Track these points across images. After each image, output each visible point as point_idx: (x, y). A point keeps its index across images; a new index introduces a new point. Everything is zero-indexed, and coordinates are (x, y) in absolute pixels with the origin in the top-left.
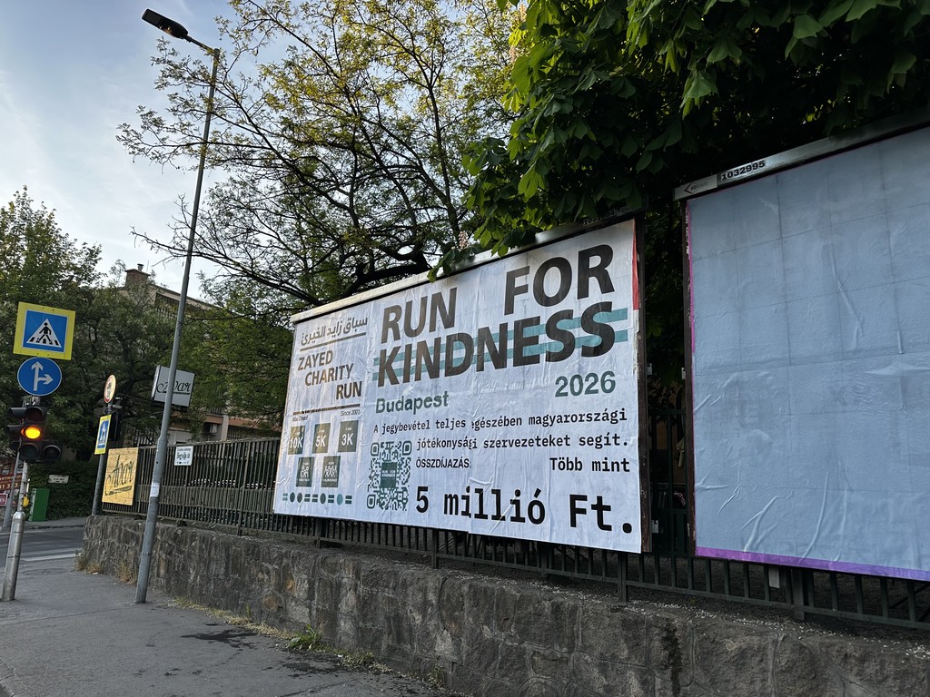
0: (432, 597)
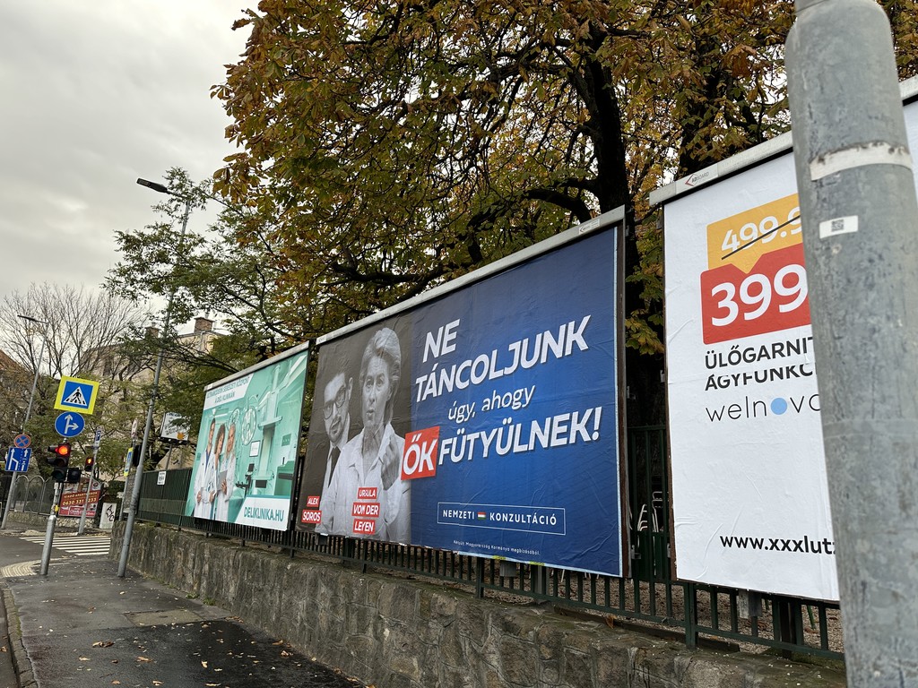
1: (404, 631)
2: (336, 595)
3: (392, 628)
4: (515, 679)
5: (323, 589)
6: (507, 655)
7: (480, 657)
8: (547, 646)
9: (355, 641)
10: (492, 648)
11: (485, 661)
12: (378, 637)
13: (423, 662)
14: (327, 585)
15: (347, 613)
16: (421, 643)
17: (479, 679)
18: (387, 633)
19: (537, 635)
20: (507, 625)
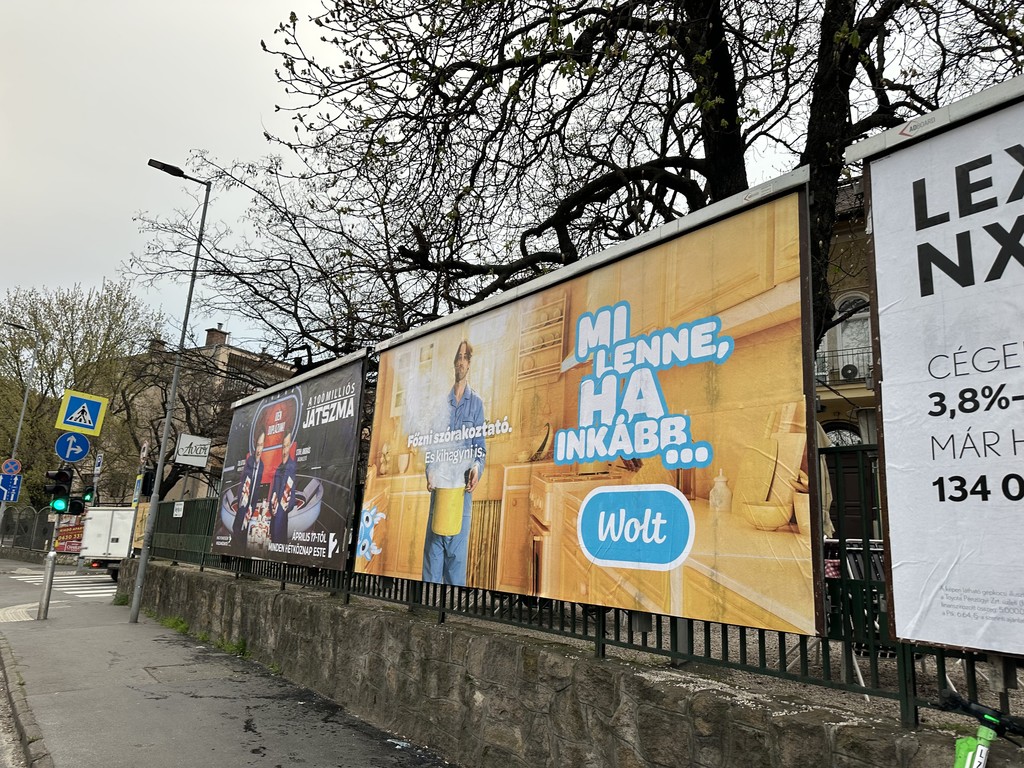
0: (270, 608)
1: (501, 696)
2: (407, 650)
3: (485, 691)
4: (659, 759)
5: (391, 642)
6: (648, 729)
7: (610, 730)
8: (706, 720)
9: (436, 704)
10: (626, 719)
11: (615, 735)
12: (467, 702)
13: (529, 734)
14: (396, 637)
15: (424, 671)
16: (526, 710)
17: (607, 757)
18: (479, 696)
19: (690, 705)
20: (646, 692)
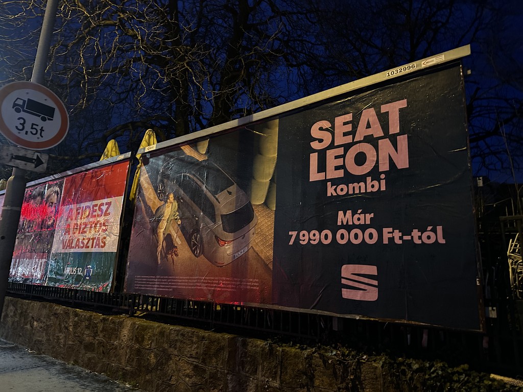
1: (41, 322)
2: (16, 310)
3: (37, 321)
4: (76, 335)
5: (11, 308)
6: (76, 325)
7: (66, 328)
8: (88, 321)
9: (23, 328)
10: (71, 324)
11: (67, 329)
12: (32, 326)
14: (13, 305)
15: (20, 317)
16: (47, 325)
17: (65, 337)
18: (35, 323)
19: (85, 316)
20: (76, 315)
